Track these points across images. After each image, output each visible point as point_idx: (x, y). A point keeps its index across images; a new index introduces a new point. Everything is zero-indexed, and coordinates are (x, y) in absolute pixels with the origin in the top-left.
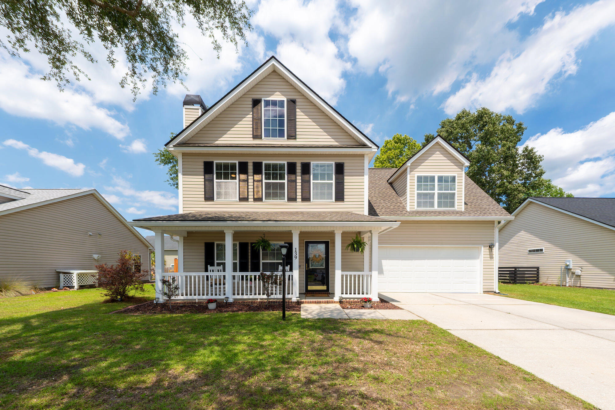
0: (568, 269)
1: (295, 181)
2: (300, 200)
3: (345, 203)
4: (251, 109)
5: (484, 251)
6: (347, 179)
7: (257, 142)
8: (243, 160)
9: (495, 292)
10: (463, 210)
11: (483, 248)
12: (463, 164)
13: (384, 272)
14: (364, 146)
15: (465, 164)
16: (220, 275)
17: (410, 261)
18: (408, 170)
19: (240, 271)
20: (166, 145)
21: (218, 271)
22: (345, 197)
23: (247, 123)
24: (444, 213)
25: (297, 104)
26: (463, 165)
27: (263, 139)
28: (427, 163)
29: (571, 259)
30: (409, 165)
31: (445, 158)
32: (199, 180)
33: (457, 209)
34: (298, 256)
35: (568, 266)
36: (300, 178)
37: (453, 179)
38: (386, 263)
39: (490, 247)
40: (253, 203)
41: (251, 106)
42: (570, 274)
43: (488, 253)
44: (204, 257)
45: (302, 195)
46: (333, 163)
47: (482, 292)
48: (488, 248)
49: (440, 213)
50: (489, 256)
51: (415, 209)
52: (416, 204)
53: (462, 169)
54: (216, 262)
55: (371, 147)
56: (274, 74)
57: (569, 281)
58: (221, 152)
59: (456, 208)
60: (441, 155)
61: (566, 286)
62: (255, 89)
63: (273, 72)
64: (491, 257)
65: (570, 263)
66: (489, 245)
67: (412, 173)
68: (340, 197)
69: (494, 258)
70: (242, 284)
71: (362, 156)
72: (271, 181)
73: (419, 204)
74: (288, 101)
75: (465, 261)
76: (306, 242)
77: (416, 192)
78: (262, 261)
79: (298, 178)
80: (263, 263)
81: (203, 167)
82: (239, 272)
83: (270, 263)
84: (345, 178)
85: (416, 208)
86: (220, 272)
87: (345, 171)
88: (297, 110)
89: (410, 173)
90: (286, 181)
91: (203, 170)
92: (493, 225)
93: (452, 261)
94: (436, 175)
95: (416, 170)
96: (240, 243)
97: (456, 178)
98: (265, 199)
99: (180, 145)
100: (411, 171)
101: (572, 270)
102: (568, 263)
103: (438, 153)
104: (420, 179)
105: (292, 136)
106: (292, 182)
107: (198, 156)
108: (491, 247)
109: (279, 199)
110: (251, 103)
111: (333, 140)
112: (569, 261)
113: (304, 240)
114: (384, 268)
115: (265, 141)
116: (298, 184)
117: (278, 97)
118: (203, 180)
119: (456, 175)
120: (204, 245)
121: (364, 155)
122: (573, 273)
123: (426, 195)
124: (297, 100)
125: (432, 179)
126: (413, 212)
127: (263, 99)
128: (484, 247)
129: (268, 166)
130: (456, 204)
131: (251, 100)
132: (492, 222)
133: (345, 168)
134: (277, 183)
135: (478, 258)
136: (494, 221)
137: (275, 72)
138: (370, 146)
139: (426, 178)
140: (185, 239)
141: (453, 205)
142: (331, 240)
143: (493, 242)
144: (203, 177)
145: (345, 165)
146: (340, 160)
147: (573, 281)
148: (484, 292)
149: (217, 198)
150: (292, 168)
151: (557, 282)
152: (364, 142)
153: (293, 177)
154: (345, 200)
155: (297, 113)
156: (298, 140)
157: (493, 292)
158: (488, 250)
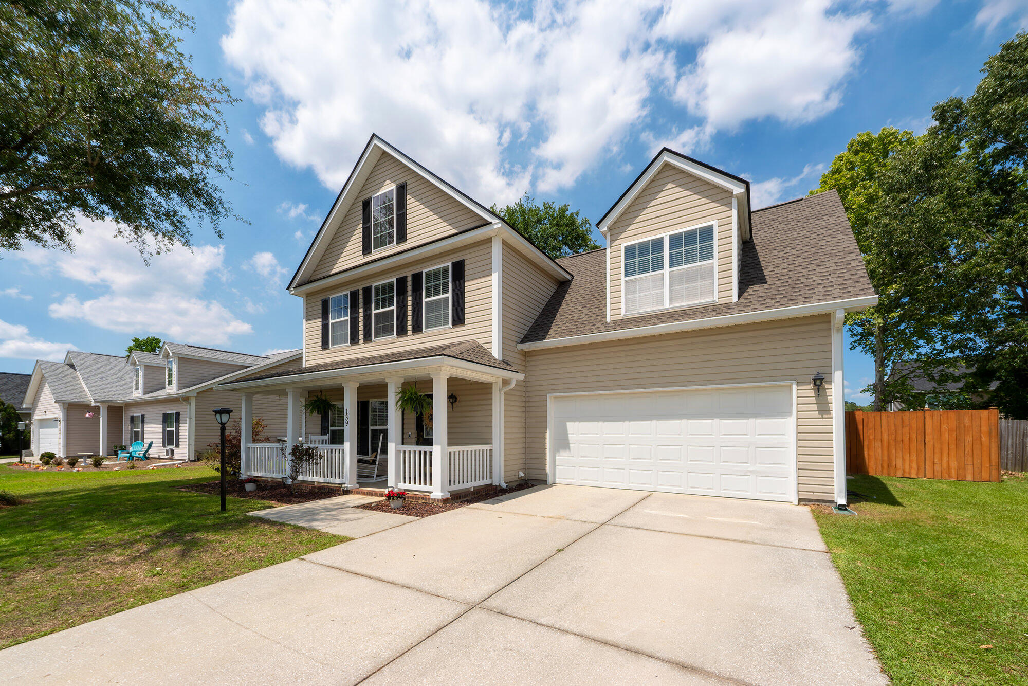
1: (406, 304)
2: (410, 332)
3: (467, 327)
4: (362, 216)
5: (799, 394)
6: (469, 286)
7: (369, 258)
8: (354, 288)
9: (835, 504)
10: (735, 299)
11: (794, 387)
12: (732, 193)
13: (571, 445)
14: (483, 223)
17: (621, 423)
20: (288, 289)
21: (322, 444)
22: (466, 316)
23: (357, 236)
24: (685, 315)
25: (408, 187)
26: (730, 193)
27: (372, 252)
28: (647, 214)
30: (606, 229)
31: (687, 193)
33: (719, 301)
36: (411, 298)
37: (707, 233)
38: (575, 429)
39: (815, 384)
40: (364, 345)
41: (361, 212)
43: (814, 400)
44: (320, 423)
45: (412, 325)
46: (450, 263)
47: (796, 502)
48: (811, 386)
49: (672, 315)
50: (815, 407)
51: (622, 315)
52: (624, 306)
53: (729, 205)
55: (492, 222)
56: (385, 155)
58: (336, 283)
59: (718, 298)
60: (679, 189)
62: (367, 187)
63: (382, 154)
66: (813, 377)
67: (615, 243)
68: (459, 318)
69: (833, 413)
71: (490, 240)
72: (381, 310)
73: (629, 305)
74: (397, 188)
75: (751, 421)
77: (623, 280)
78: (370, 428)
79: (408, 299)
80: (373, 430)
81: (320, 307)
84: (466, 284)
85: (623, 313)
86: (324, 445)
87: (466, 273)
88: (408, 197)
89: (611, 244)
90: (395, 307)
91: (321, 311)
92: (825, 326)
93: (716, 422)
94: (667, 235)
95: (622, 235)
97: (716, 230)
98: (375, 338)
99: (299, 285)
100: (612, 241)
103: (670, 185)
104: (630, 252)
105: (402, 237)
106: (403, 306)
107: (318, 294)
108: (819, 383)
109: (388, 336)
110: (361, 208)
111: (449, 228)
114: (571, 437)
115: (376, 254)
116: (409, 308)
117: (386, 187)
118: (321, 323)
119: (715, 223)
123: (644, 282)
124: (408, 182)
125: (658, 245)
126: (617, 321)
127: (372, 197)
128: (798, 384)
129: (377, 289)
130: (716, 288)
131: (361, 203)
132: (825, 319)
133: (466, 268)
134: (386, 312)
136: (829, 315)
137: (379, 153)
138: (490, 220)
139: (643, 249)
141: (709, 292)
143: (823, 370)
144: (322, 319)
145: (466, 263)
146: (458, 258)
148: (800, 500)
149: (332, 344)
150: (402, 286)
153: (403, 299)
154: (466, 322)
155: (408, 202)
156: (408, 241)
157: (832, 502)
158: (812, 393)
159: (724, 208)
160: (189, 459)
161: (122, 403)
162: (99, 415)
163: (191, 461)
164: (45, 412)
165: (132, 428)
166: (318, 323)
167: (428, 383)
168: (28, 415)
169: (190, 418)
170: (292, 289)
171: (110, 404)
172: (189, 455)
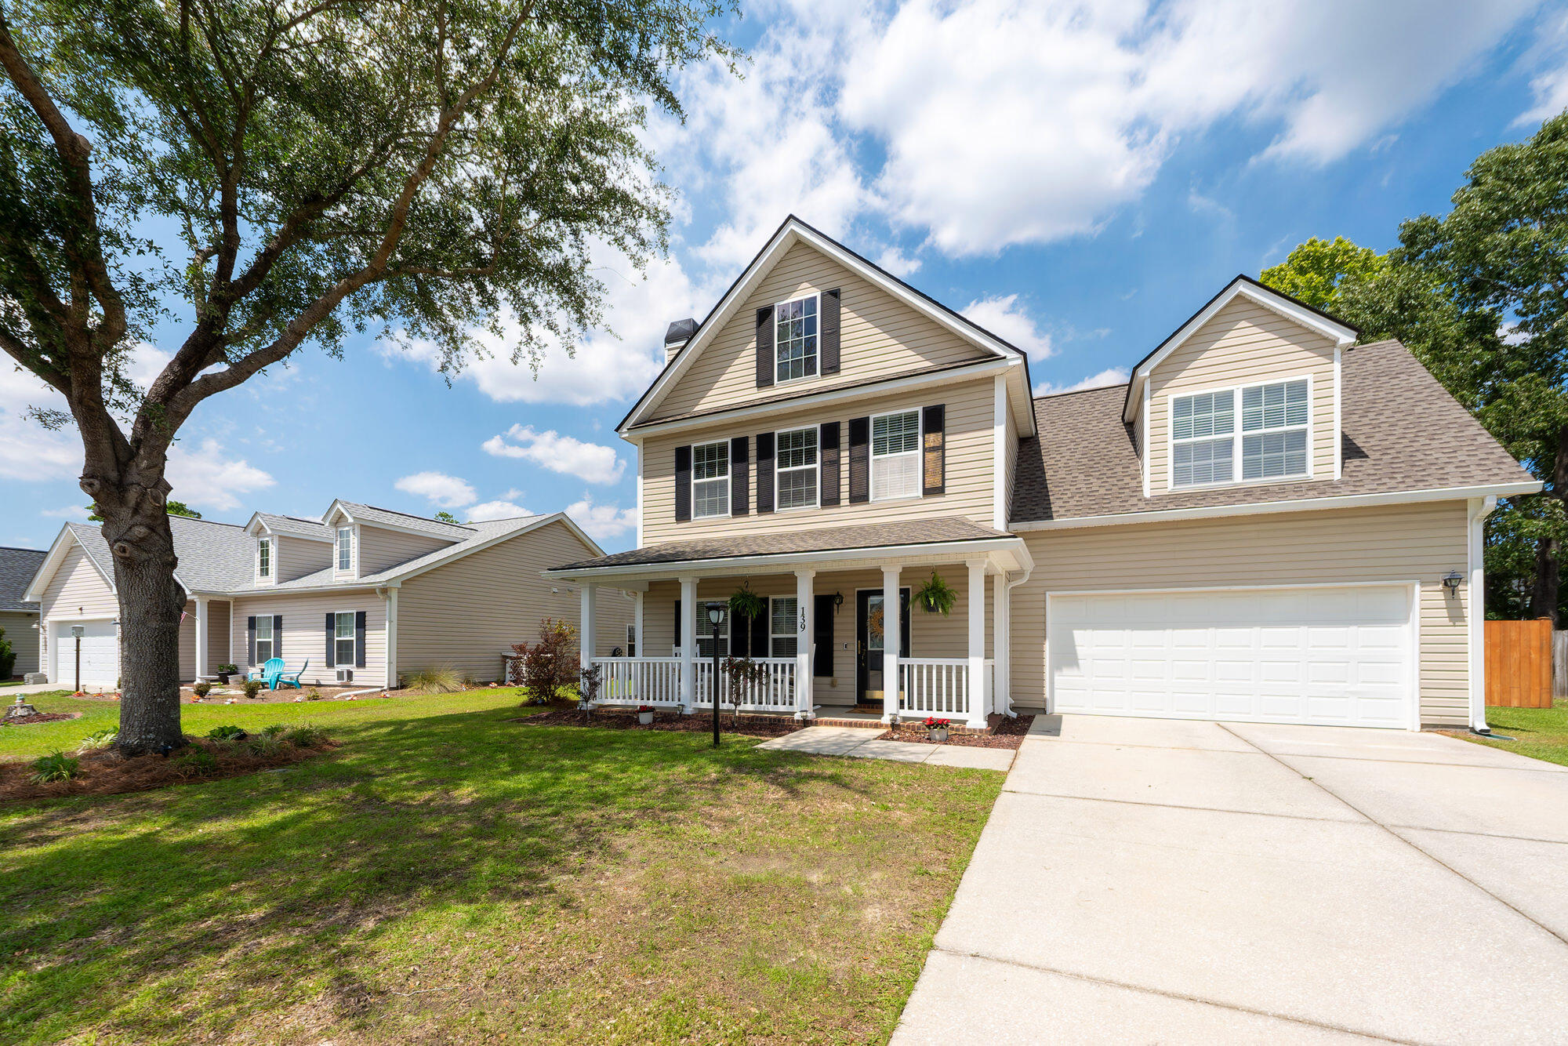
1: (837, 463)
2: (847, 502)
3: (947, 498)
4: (754, 331)
5: (1425, 598)
6: (953, 442)
7: (767, 393)
8: (741, 433)
9: (1473, 730)
10: (1337, 475)
11: (1418, 588)
12: (1332, 343)
13: (1080, 662)
14: (990, 357)
15: (1337, 339)
16: (673, 661)
18: (1147, 388)
20: (617, 430)
22: (948, 483)
23: (747, 360)
24: (1266, 492)
25: (842, 296)
27: (775, 385)
28: (1207, 358)
30: (1147, 374)
31: (1270, 336)
33: (1312, 476)
36: (847, 453)
37: (1298, 390)
39: (1446, 584)
40: (757, 518)
41: (755, 324)
43: (1443, 604)
45: (850, 491)
46: (920, 409)
47: (1418, 728)
48: (1441, 587)
49: (1248, 493)
50: (1445, 612)
51: (1169, 489)
52: (1170, 476)
53: (1329, 356)
55: (1004, 358)
56: (799, 247)
58: (707, 426)
59: (1311, 473)
60: (1255, 330)
62: (763, 290)
63: (795, 244)
64: (1454, 616)
66: (1441, 577)
67: (1159, 393)
69: (1469, 620)
70: (710, 681)
71: (990, 380)
72: (791, 469)
73: (1180, 476)
74: (823, 295)
75: (1353, 629)
76: (858, 592)
77: (1171, 442)
78: (771, 636)
79: (842, 454)
80: (775, 640)
81: (673, 459)
84: (948, 438)
85: (1171, 487)
87: (947, 423)
88: (843, 310)
89: (1151, 395)
90: (818, 466)
91: (673, 465)
92: (1458, 514)
93: (1303, 631)
94: (1237, 387)
95: (1169, 386)
97: (1310, 387)
98: (779, 507)
99: (638, 425)
100: (1153, 390)
103: (1243, 324)
104: (1182, 406)
105: (832, 367)
106: (832, 465)
107: (665, 441)
108: (1452, 584)
109: (804, 505)
110: (755, 318)
111: (919, 358)
113: (854, 589)
114: (1080, 650)
115: (780, 388)
116: (843, 468)
117: (804, 293)
118: (675, 483)
119: (1308, 377)
120: (673, 605)
121: (992, 378)
123: (1204, 446)
124: (842, 289)
125: (1225, 400)
126: (1160, 498)
127: (776, 305)
128: (1423, 584)
129: (784, 438)
130: (1311, 462)
131: (755, 312)
132: (1458, 505)
133: (948, 414)
134: (801, 472)
135: (1406, 619)
136: (1465, 501)
137: (799, 243)
138: (1004, 355)
139: (1202, 403)
140: (645, 595)
141: (1300, 465)
142: (913, 585)
143: (1457, 568)
144: (674, 477)
145: (947, 409)
146: (933, 401)
148: (1423, 726)
149: (696, 515)
150: (830, 435)
153: (831, 454)
154: (948, 490)
155: (842, 317)
156: (842, 373)
157: (1467, 727)
158: (1441, 595)
159: (1322, 360)
160: (389, 684)
161: (231, 597)
162: (195, 615)
163: (391, 689)
164: (81, 609)
165: (252, 637)
166: (669, 483)
167: (877, 574)
168: (32, 615)
169: (390, 622)
170: (625, 430)
171: (212, 598)
172: (389, 679)
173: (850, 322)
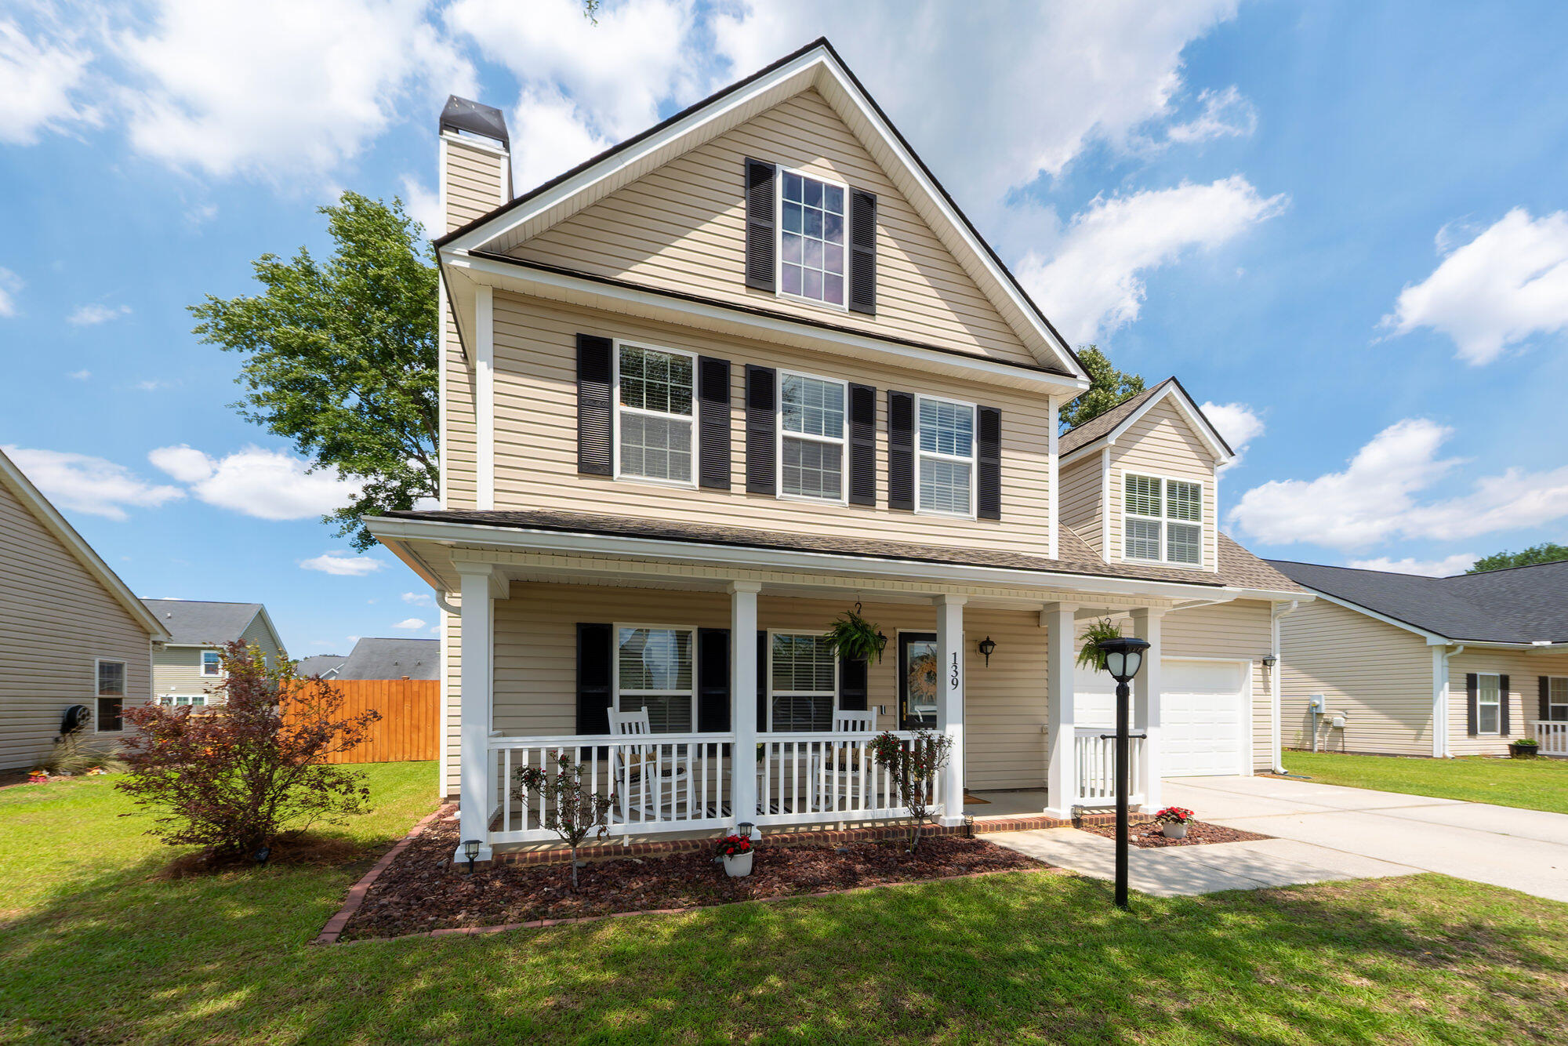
0: (1314, 715)
1: (872, 445)
2: (885, 506)
3: (1002, 527)
4: (741, 191)
5: (1254, 670)
6: (1008, 459)
7: (761, 301)
8: (716, 352)
9: (1276, 772)
10: (1216, 571)
11: (1251, 664)
12: (1214, 458)
14: (1057, 370)
15: (1220, 457)
16: (636, 743)
18: (1107, 456)
19: (701, 729)
22: (1003, 508)
23: (727, 231)
24: (1183, 575)
25: (879, 209)
27: (777, 295)
28: (1145, 443)
29: (1321, 693)
30: (1113, 443)
31: (1180, 439)
32: (563, 396)
33: (1203, 568)
34: (960, 677)
35: (1317, 707)
36: (885, 436)
37: (1196, 492)
39: (1265, 663)
40: (744, 500)
41: (743, 179)
42: (1321, 725)
43: (1261, 678)
44: (572, 676)
45: (889, 491)
46: (974, 405)
47: (1252, 773)
48: (1261, 665)
49: (1174, 574)
50: (1261, 685)
51: (1122, 560)
52: (1123, 546)
53: (1212, 469)
54: (618, 692)
55: (1075, 377)
56: (813, 97)
57: (1321, 741)
58: (651, 314)
59: (1202, 564)
60: (1172, 430)
61: (1311, 750)
62: (752, 130)
63: (809, 90)
64: (1267, 689)
65: (1321, 701)
66: (1262, 658)
67: (1115, 465)
68: (990, 507)
69: (1272, 691)
70: (712, 769)
71: (1044, 398)
72: (804, 436)
73: (1130, 549)
74: (852, 193)
75: (1215, 696)
76: (901, 634)
77: (1124, 516)
78: (772, 693)
79: (878, 436)
81: (572, 353)
82: (699, 731)
83: (796, 698)
84: (1003, 453)
85: (1123, 558)
87: (1004, 434)
88: (879, 229)
89: (1110, 464)
90: (844, 442)
91: (572, 365)
92: (1266, 612)
94: (1165, 478)
95: (1123, 458)
96: (700, 630)
97: (1203, 492)
98: (785, 492)
99: (494, 254)
100: (1113, 461)
101: (1325, 717)
102: (1317, 702)
103: (1166, 422)
104: (1131, 481)
105: (864, 303)
106: (863, 448)
107: (556, 310)
108: (1267, 662)
109: (824, 497)
110: (742, 170)
111: (972, 340)
112: (1319, 697)
113: (896, 628)
115: (785, 303)
116: (879, 455)
117: (821, 172)
118: (574, 400)
119: (1201, 483)
120: (573, 631)
121: (1048, 396)
122: (1327, 723)
123: (1142, 524)
124: (880, 199)
125: (1156, 486)
126: (1118, 566)
127: (780, 168)
128: (1255, 662)
129: (792, 387)
130: (1203, 555)
131: (741, 159)
132: (1266, 605)
133: (1004, 425)
134: (821, 444)
135: (1240, 690)
136: (1270, 602)
137: (814, 92)
138: (1073, 372)
139: (1144, 482)
140: (500, 608)
141: (1196, 556)
143: (1271, 652)
144: (574, 389)
145: (1004, 416)
146: (989, 402)
147: (1326, 739)
148: (1256, 771)
149: (623, 471)
150: (862, 403)
151: (1293, 742)
152: (1058, 359)
153: (863, 431)
154: (1003, 517)
155: (879, 239)
156: (879, 319)
157: (1274, 770)
158: (1260, 672)
159: (1207, 471)
173: (887, 250)
